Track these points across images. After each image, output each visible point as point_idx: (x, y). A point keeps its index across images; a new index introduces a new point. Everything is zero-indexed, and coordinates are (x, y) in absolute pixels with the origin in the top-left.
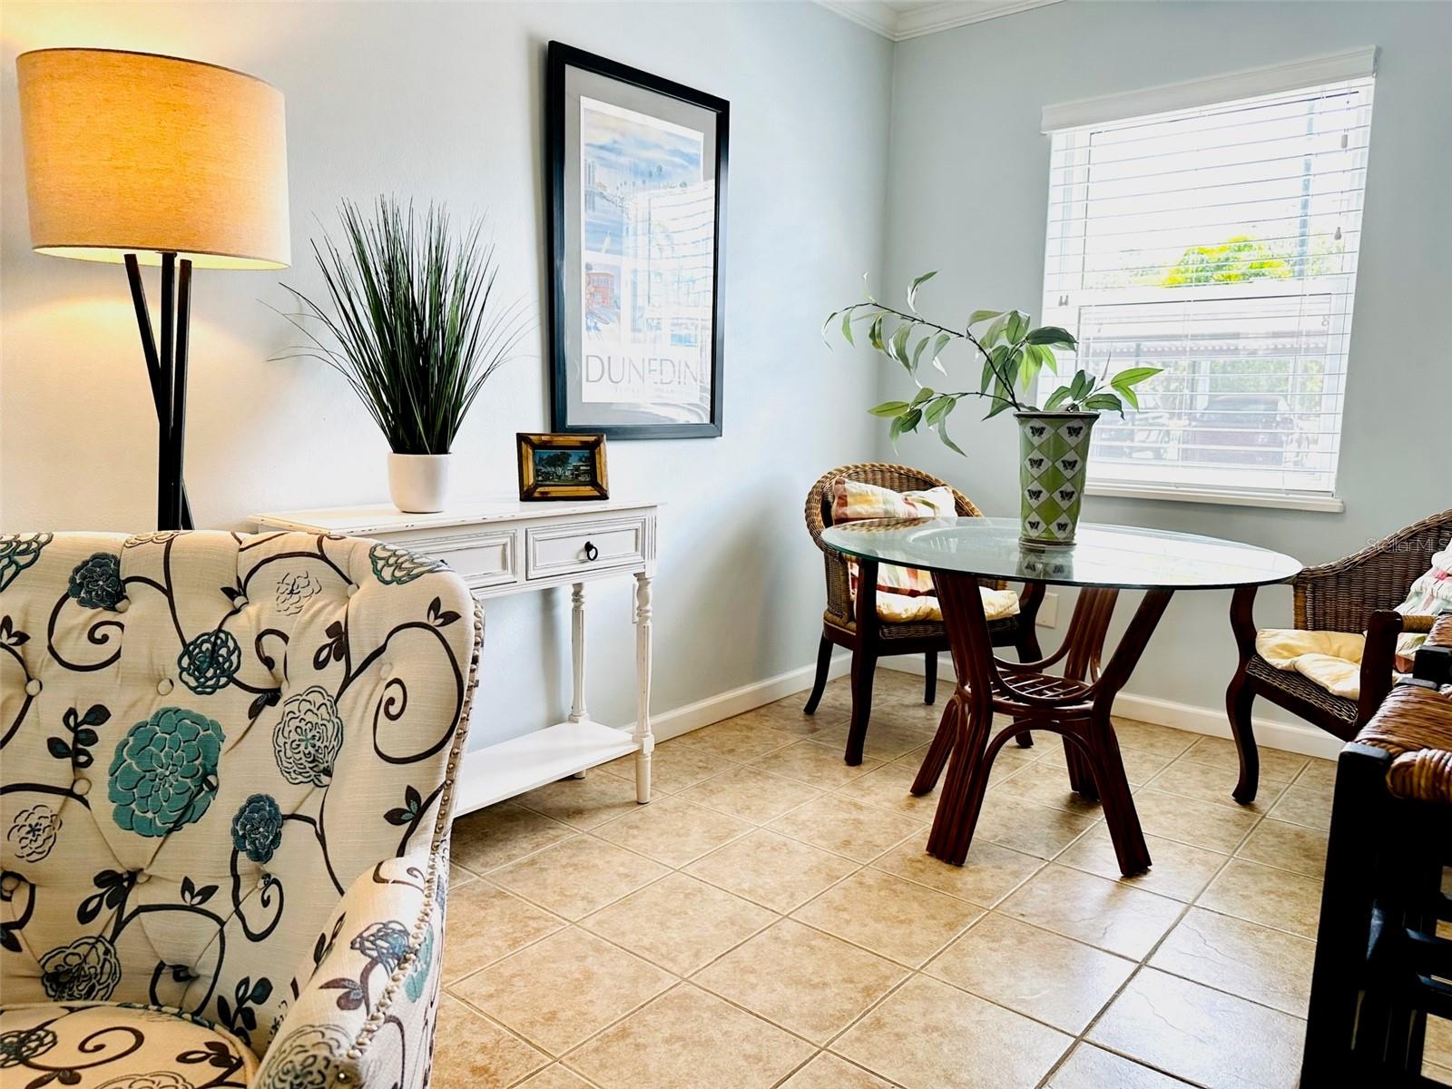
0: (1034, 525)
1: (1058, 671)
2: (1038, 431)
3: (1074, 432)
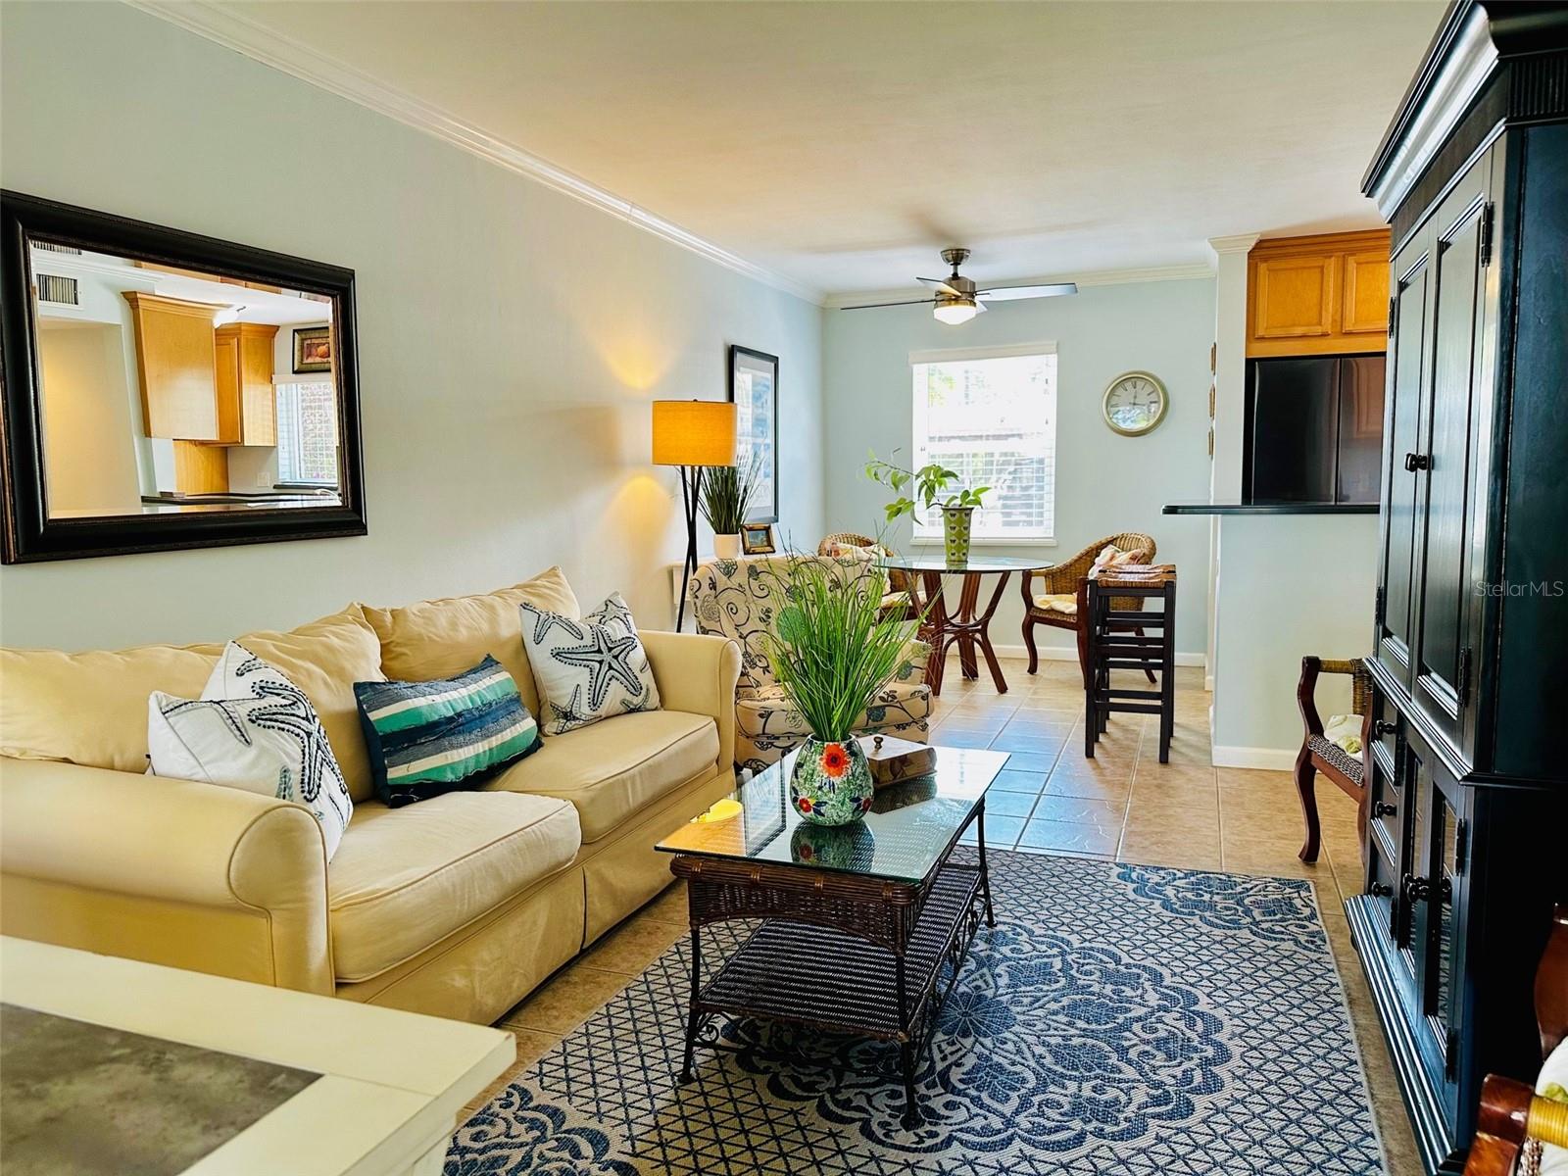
0: (953, 554)
1: (957, 621)
2: (953, 515)
3: (967, 515)
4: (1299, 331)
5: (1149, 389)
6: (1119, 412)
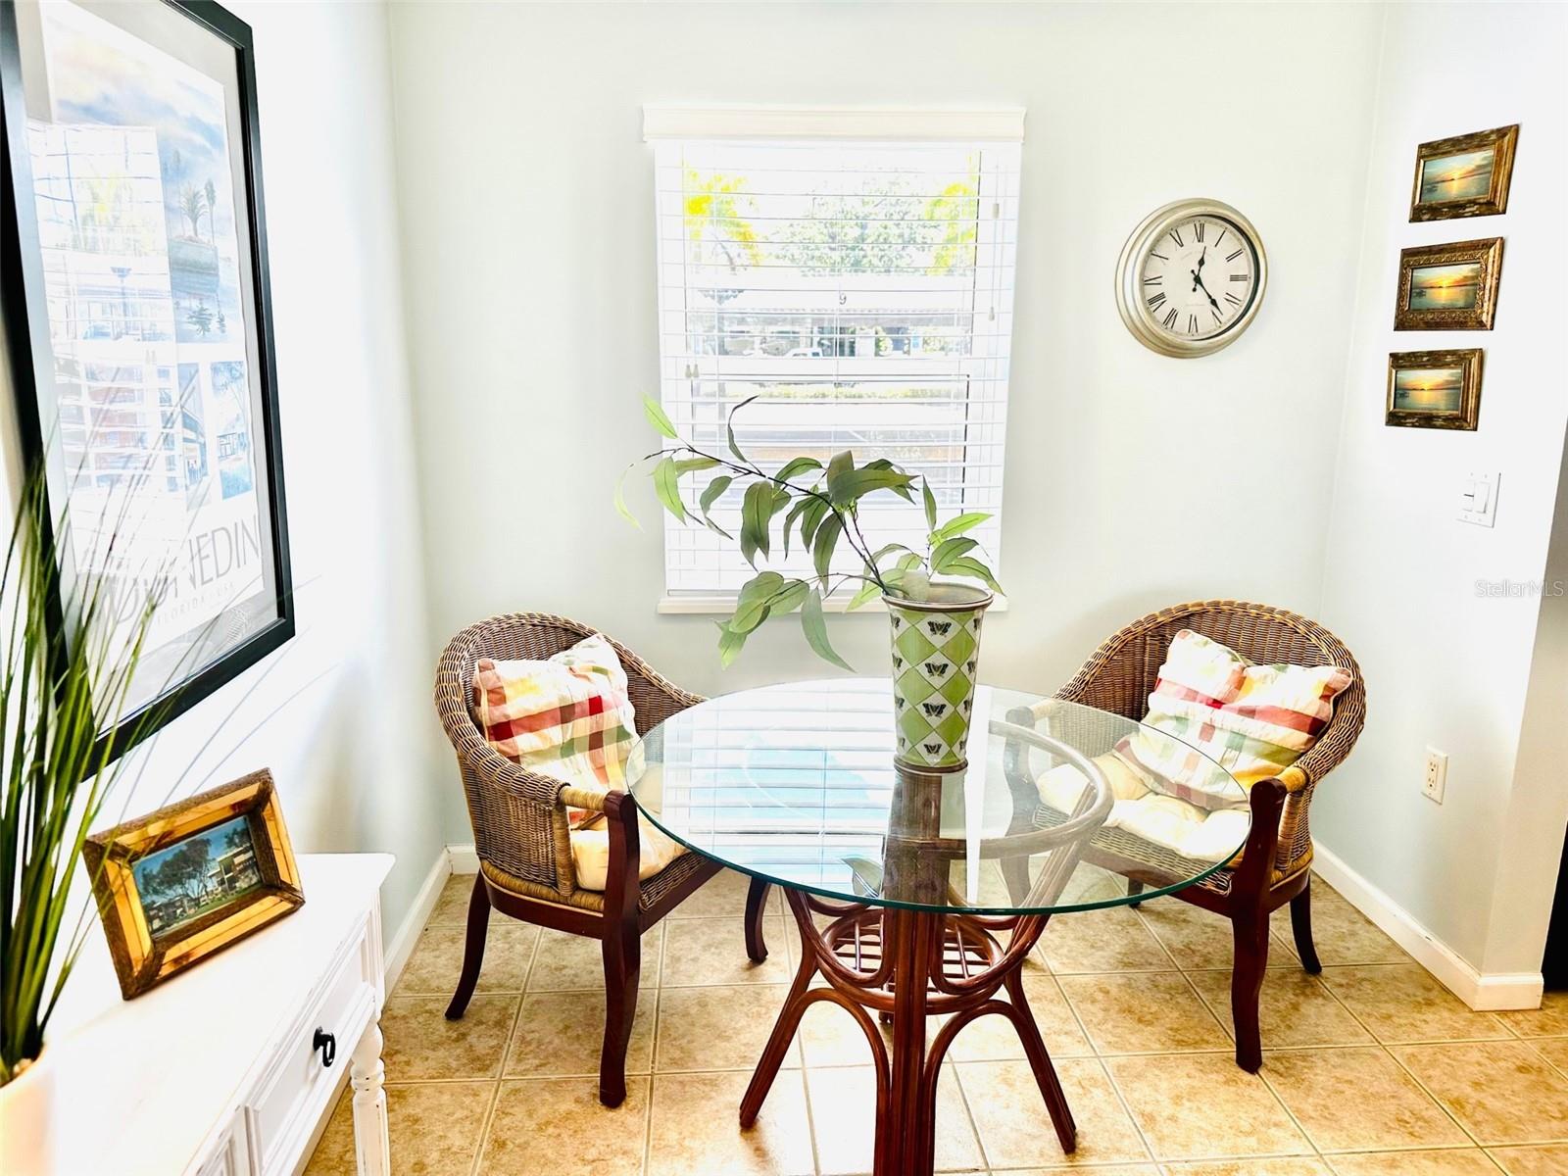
5: (1232, 242)
6: (1162, 296)
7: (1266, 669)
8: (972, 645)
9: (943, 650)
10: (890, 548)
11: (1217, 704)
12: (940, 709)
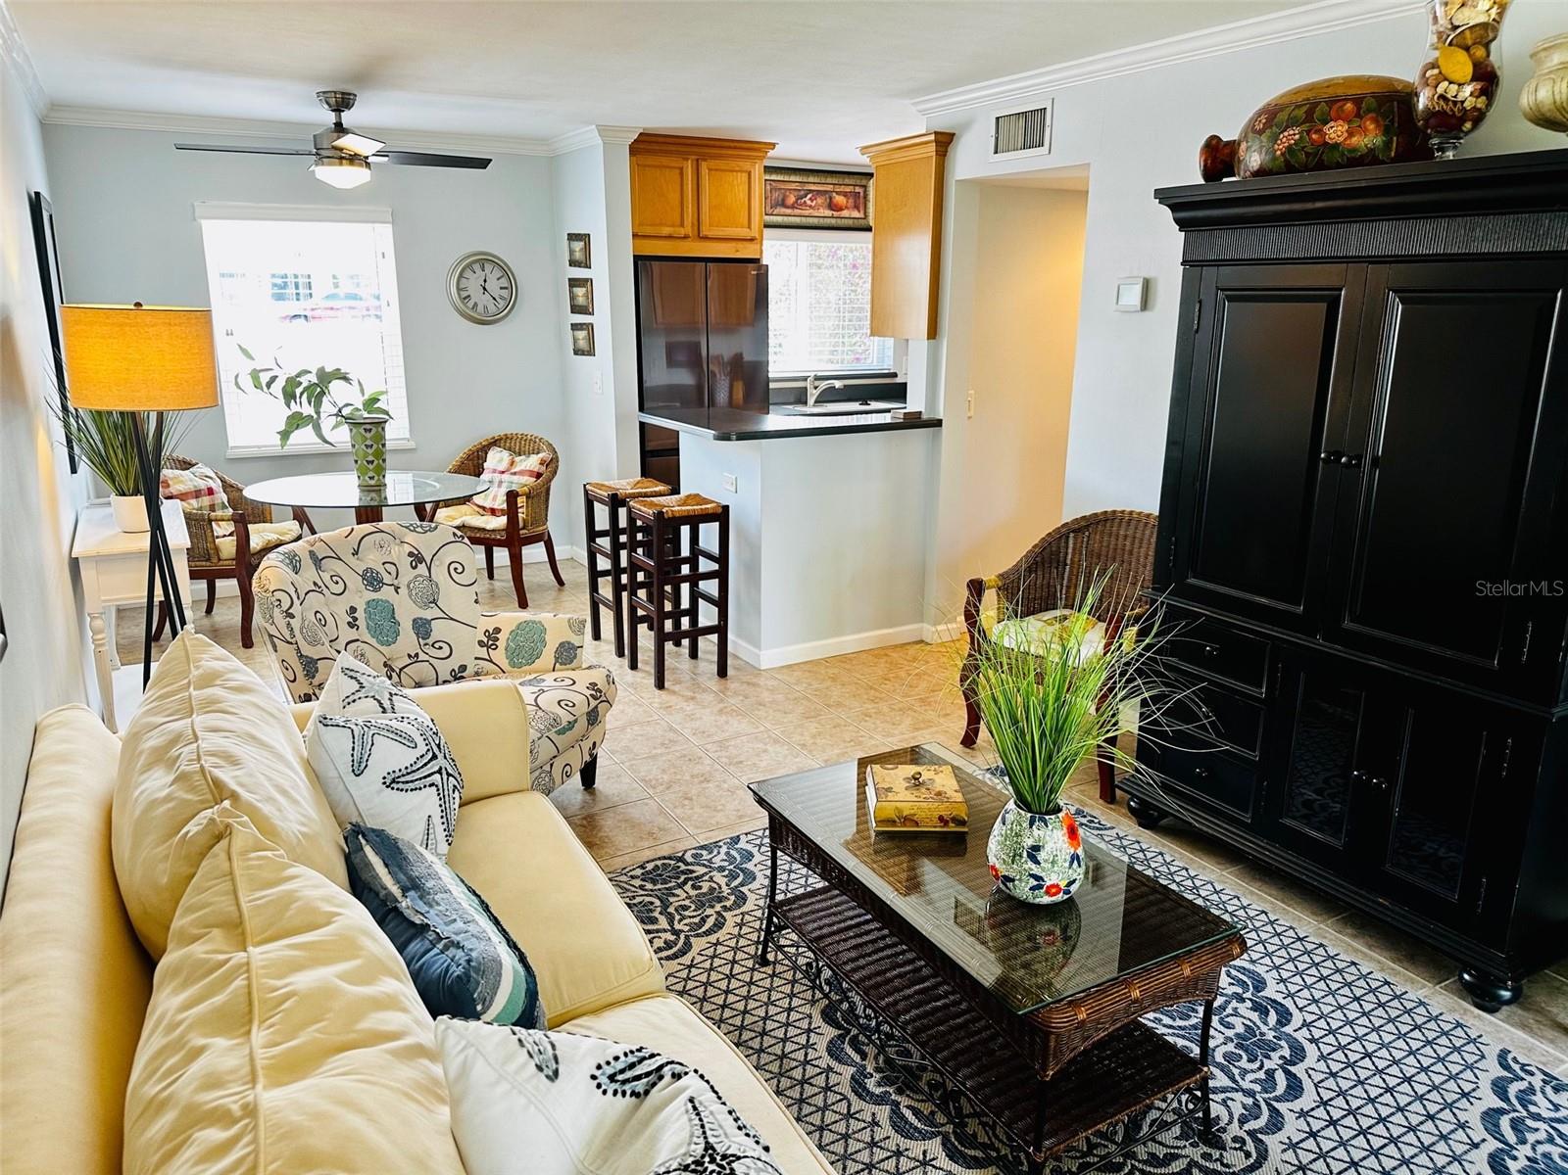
2: (367, 431)
4: (666, 231)
5: (498, 273)
6: (469, 296)
7: (523, 457)
8: (383, 437)
9: (371, 439)
10: (347, 405)
11: (503, 472)
12: (372, 462)
